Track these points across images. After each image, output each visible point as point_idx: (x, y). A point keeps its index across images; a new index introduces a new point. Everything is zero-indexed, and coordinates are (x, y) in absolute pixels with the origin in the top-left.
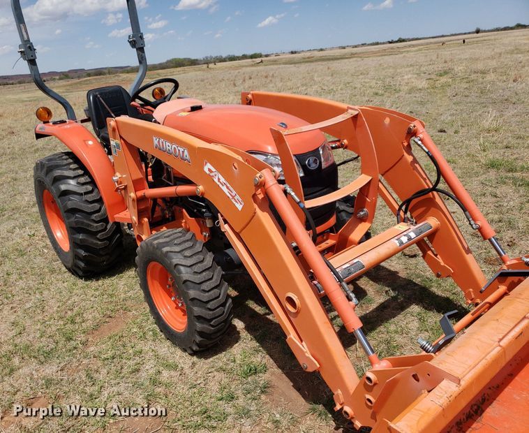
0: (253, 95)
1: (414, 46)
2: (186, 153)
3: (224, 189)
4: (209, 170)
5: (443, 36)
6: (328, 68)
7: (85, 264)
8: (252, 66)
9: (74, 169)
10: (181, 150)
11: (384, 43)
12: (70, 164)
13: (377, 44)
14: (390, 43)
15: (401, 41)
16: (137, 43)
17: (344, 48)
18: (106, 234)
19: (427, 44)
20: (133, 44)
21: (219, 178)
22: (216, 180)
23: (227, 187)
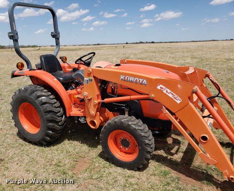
0: (127, 61)
1: (104, 47)
2: (145, 81)
3: (170, 95)
4: (161, 88)
5: (114, 44)
7: (50, 138)
9: (46, 92)
10: (141, 80)
11: (91, 45)
12: (43, 89)
13: (89, 45)
14: (94, 45)
15: (98, 44)
16: (56, 36)
17: (75, 46)
18: (62, 122)
19: (109, 47)
21: (167, 92)
22: (165, 92)
23: (172, 94)
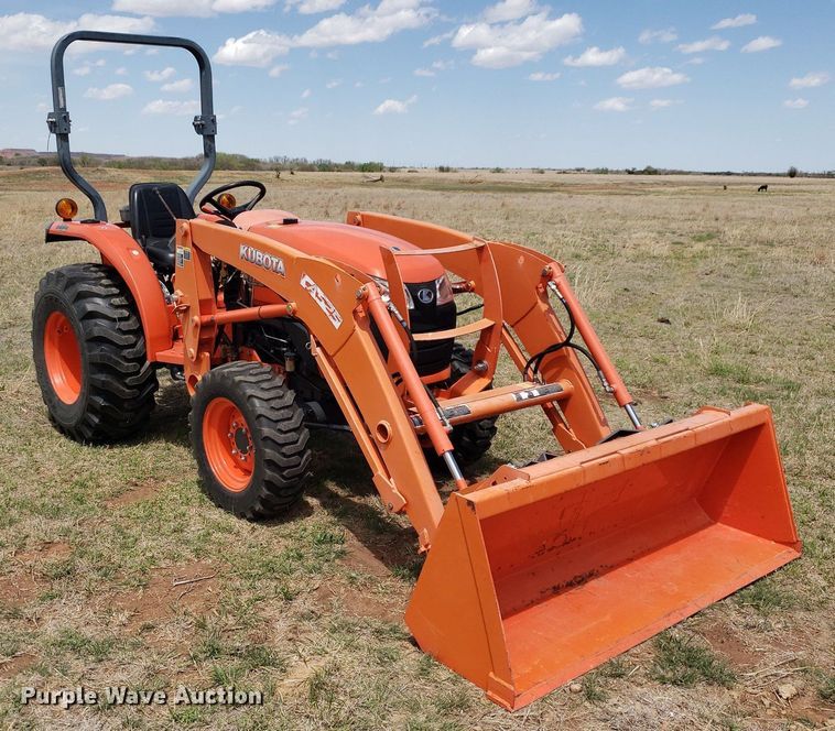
0: (362, 216)
1: (672, 184)
2: (281, 264)
3: (322, 305)
4: (307, 283)
5: (729, 174)
6: (503, 205)
7: (100, 421)
8: (362, 184)
9: (106, 286)
10: (275, 260)
11: (617, 172)
12: (101, 278)
13: (605, 172)
14: (630, 173)
15: (649, 172)
16: (206, 126)
17: (542, 172)
18: (137, 380)
19: (698, 184)
20: (199, 128)
21: (317, 292)
22: (313, 295)
23: (326, 303)
